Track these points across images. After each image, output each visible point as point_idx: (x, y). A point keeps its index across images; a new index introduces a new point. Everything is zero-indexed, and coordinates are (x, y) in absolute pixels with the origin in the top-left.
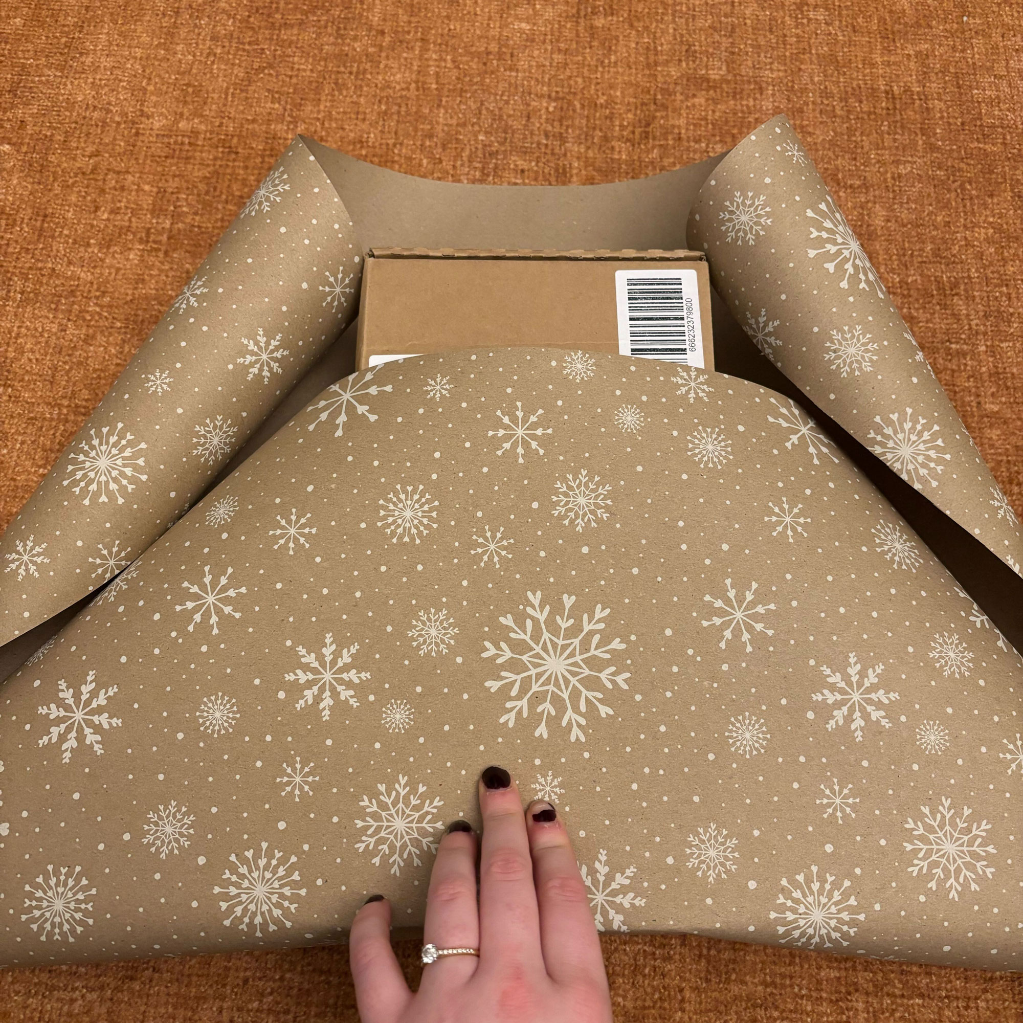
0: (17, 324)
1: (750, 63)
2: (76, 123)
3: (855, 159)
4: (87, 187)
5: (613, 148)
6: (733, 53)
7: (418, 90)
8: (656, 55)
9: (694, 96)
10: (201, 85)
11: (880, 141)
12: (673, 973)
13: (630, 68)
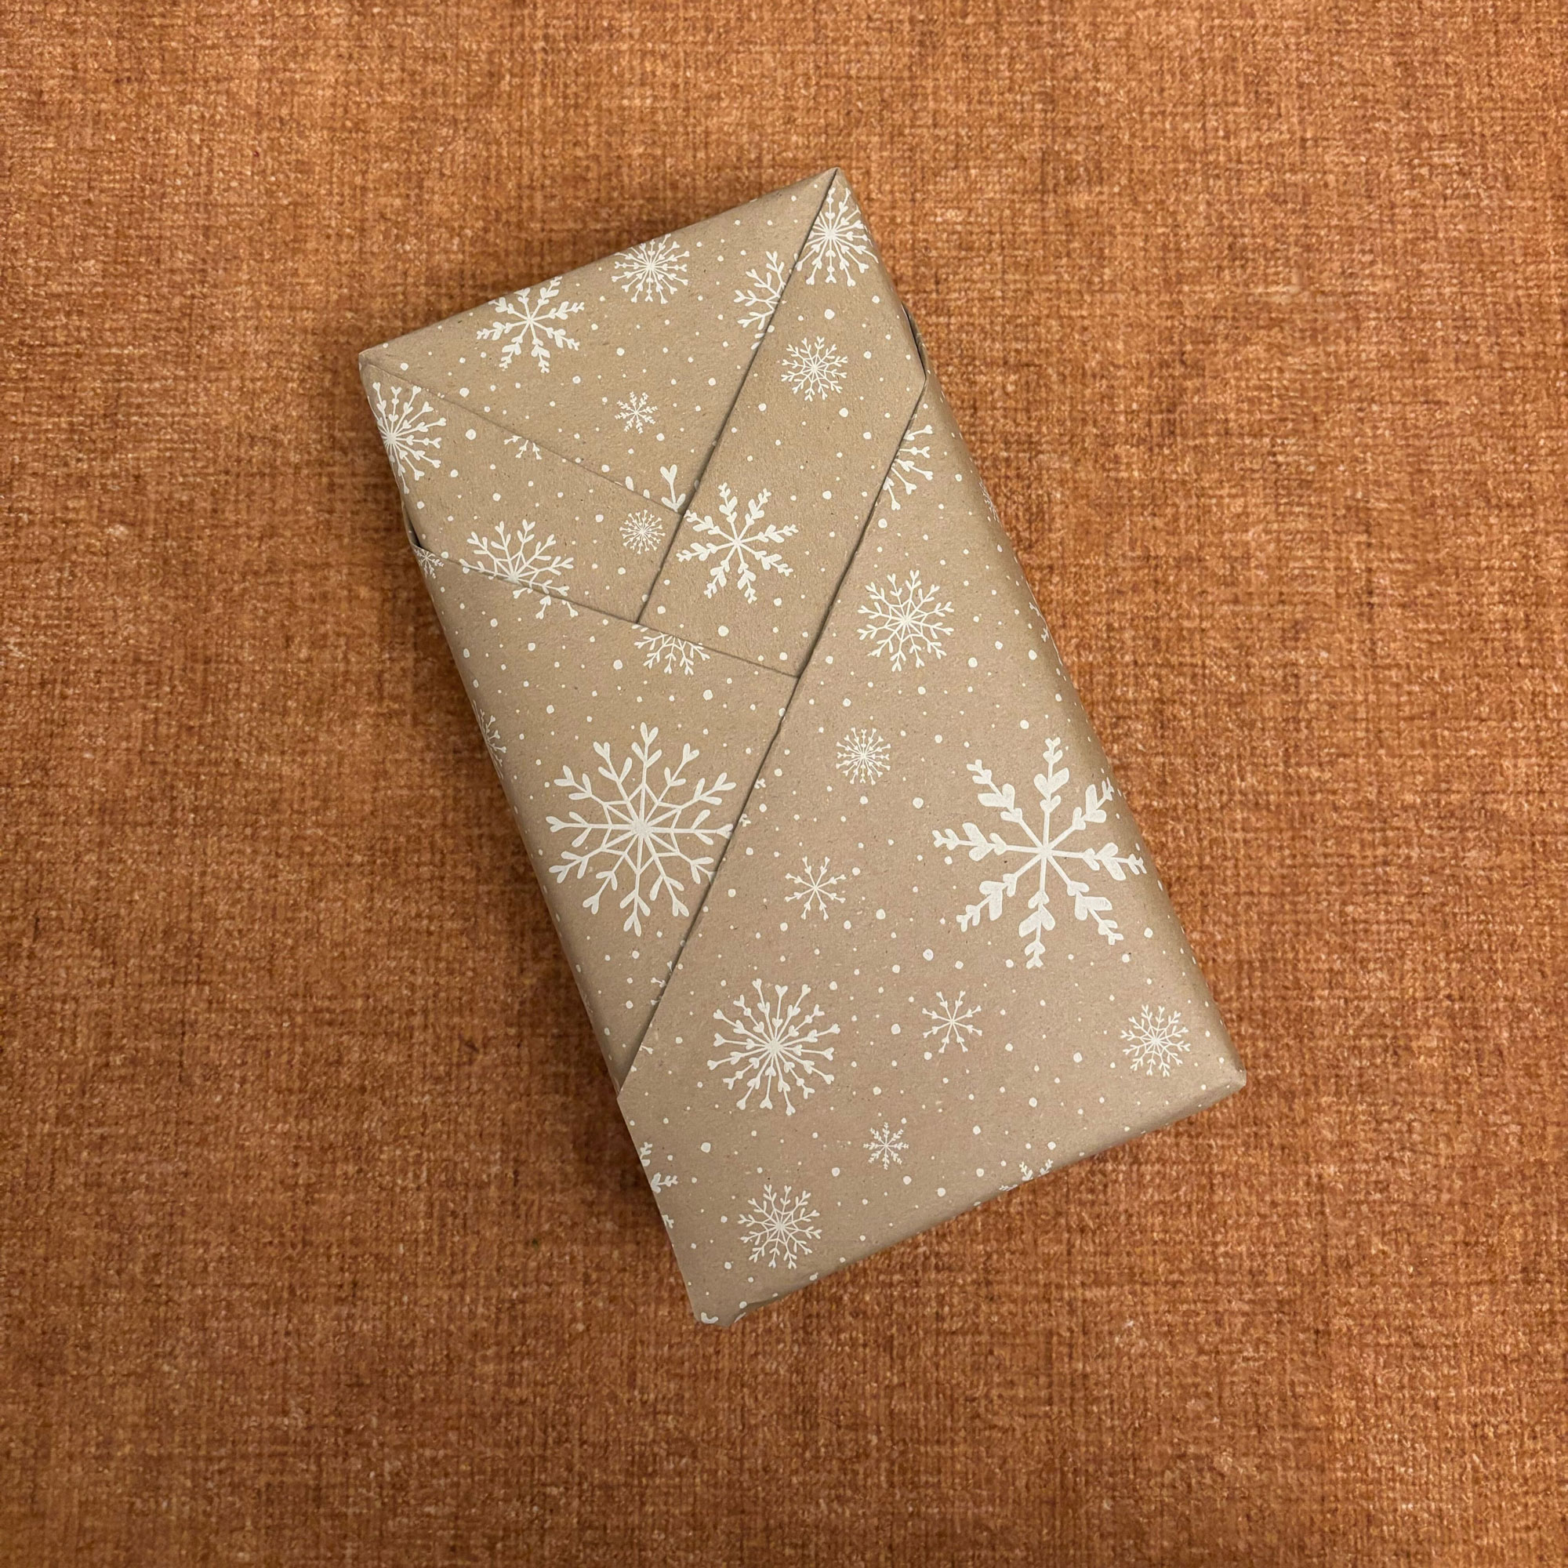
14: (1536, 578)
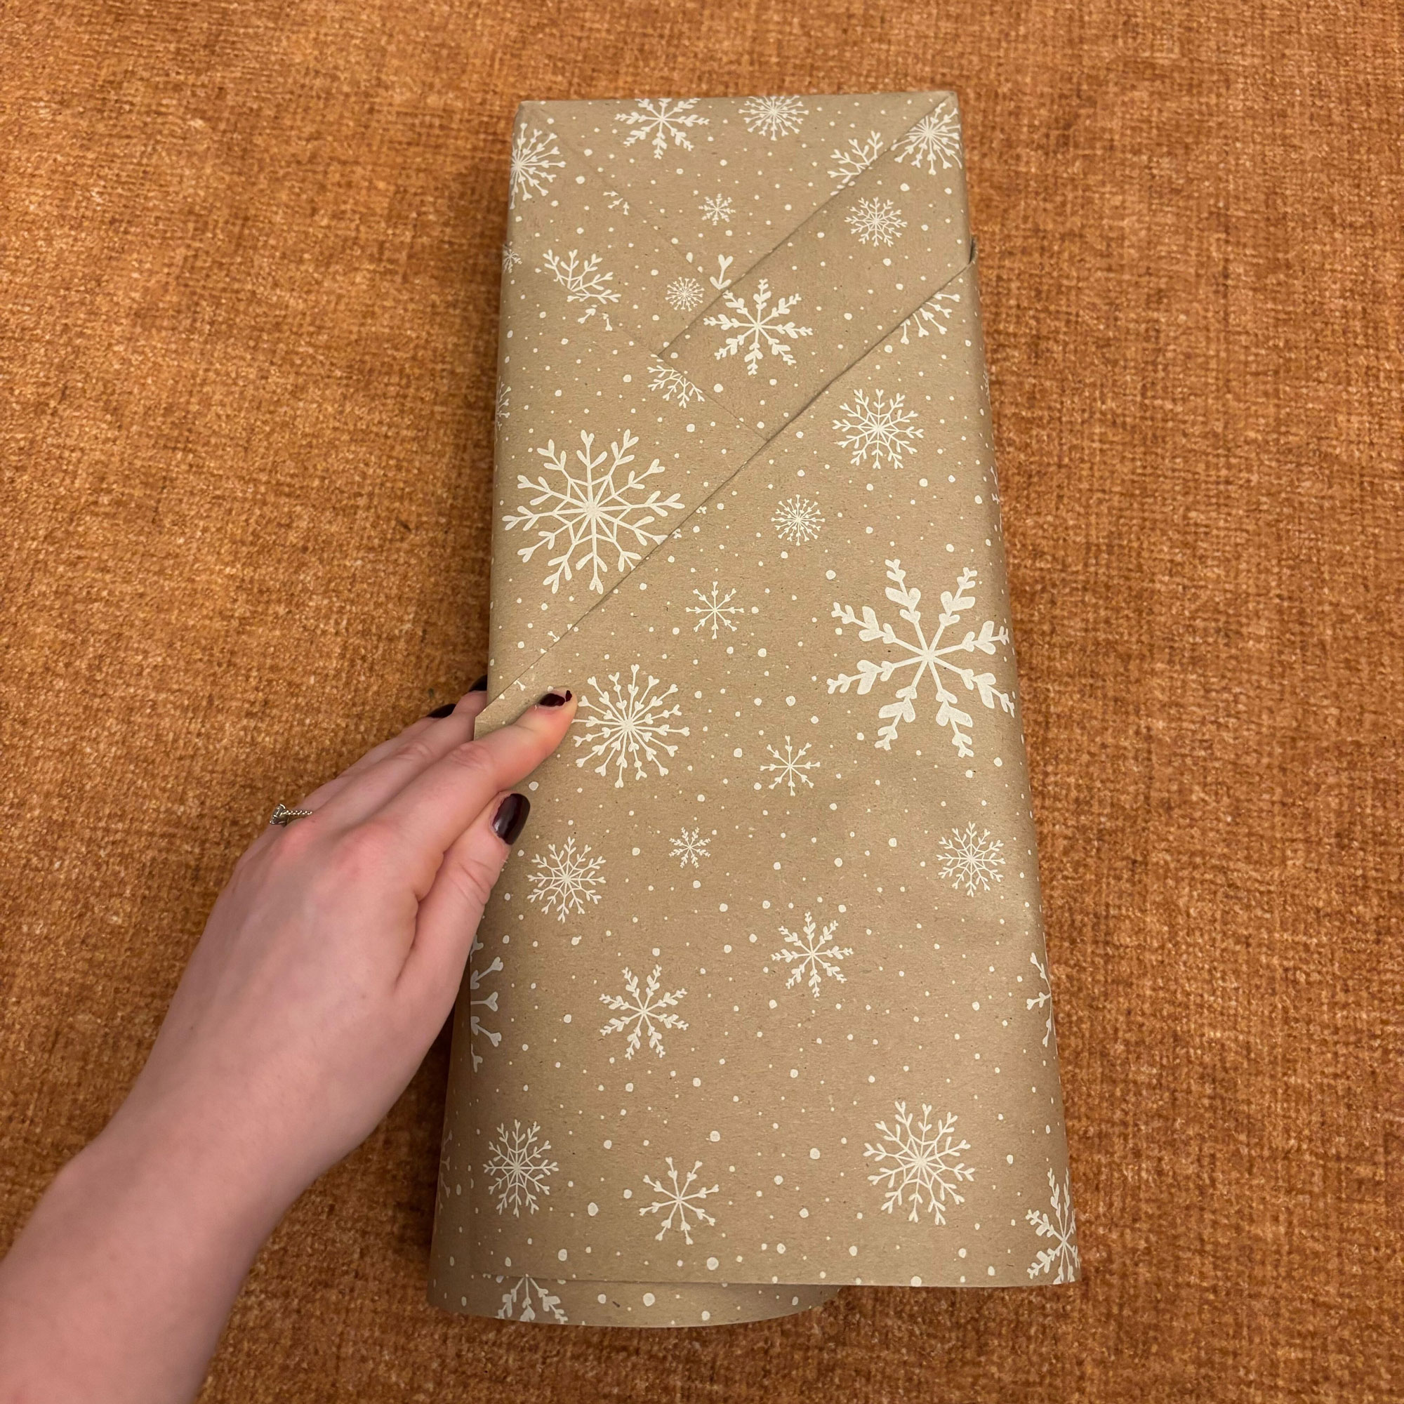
0: (204, 365)
1: (1213, 44)
2: (292, 93)
3: (1358, 186)
4: (303, 181)
5: (1018, 157)
6: (1190, 29)
7: (752, 63)
8: (1082, 27)
9: (1133, 87)
10: (458, 46)
11: (1394, 162)
12: (1070, 1337)
13: (1046, 45)
14: (1374, 282)
